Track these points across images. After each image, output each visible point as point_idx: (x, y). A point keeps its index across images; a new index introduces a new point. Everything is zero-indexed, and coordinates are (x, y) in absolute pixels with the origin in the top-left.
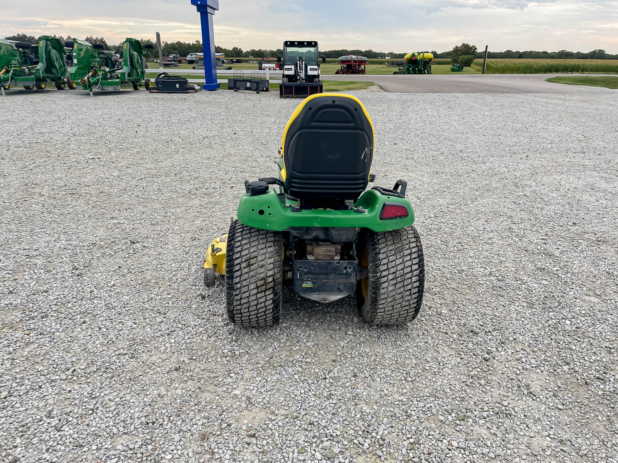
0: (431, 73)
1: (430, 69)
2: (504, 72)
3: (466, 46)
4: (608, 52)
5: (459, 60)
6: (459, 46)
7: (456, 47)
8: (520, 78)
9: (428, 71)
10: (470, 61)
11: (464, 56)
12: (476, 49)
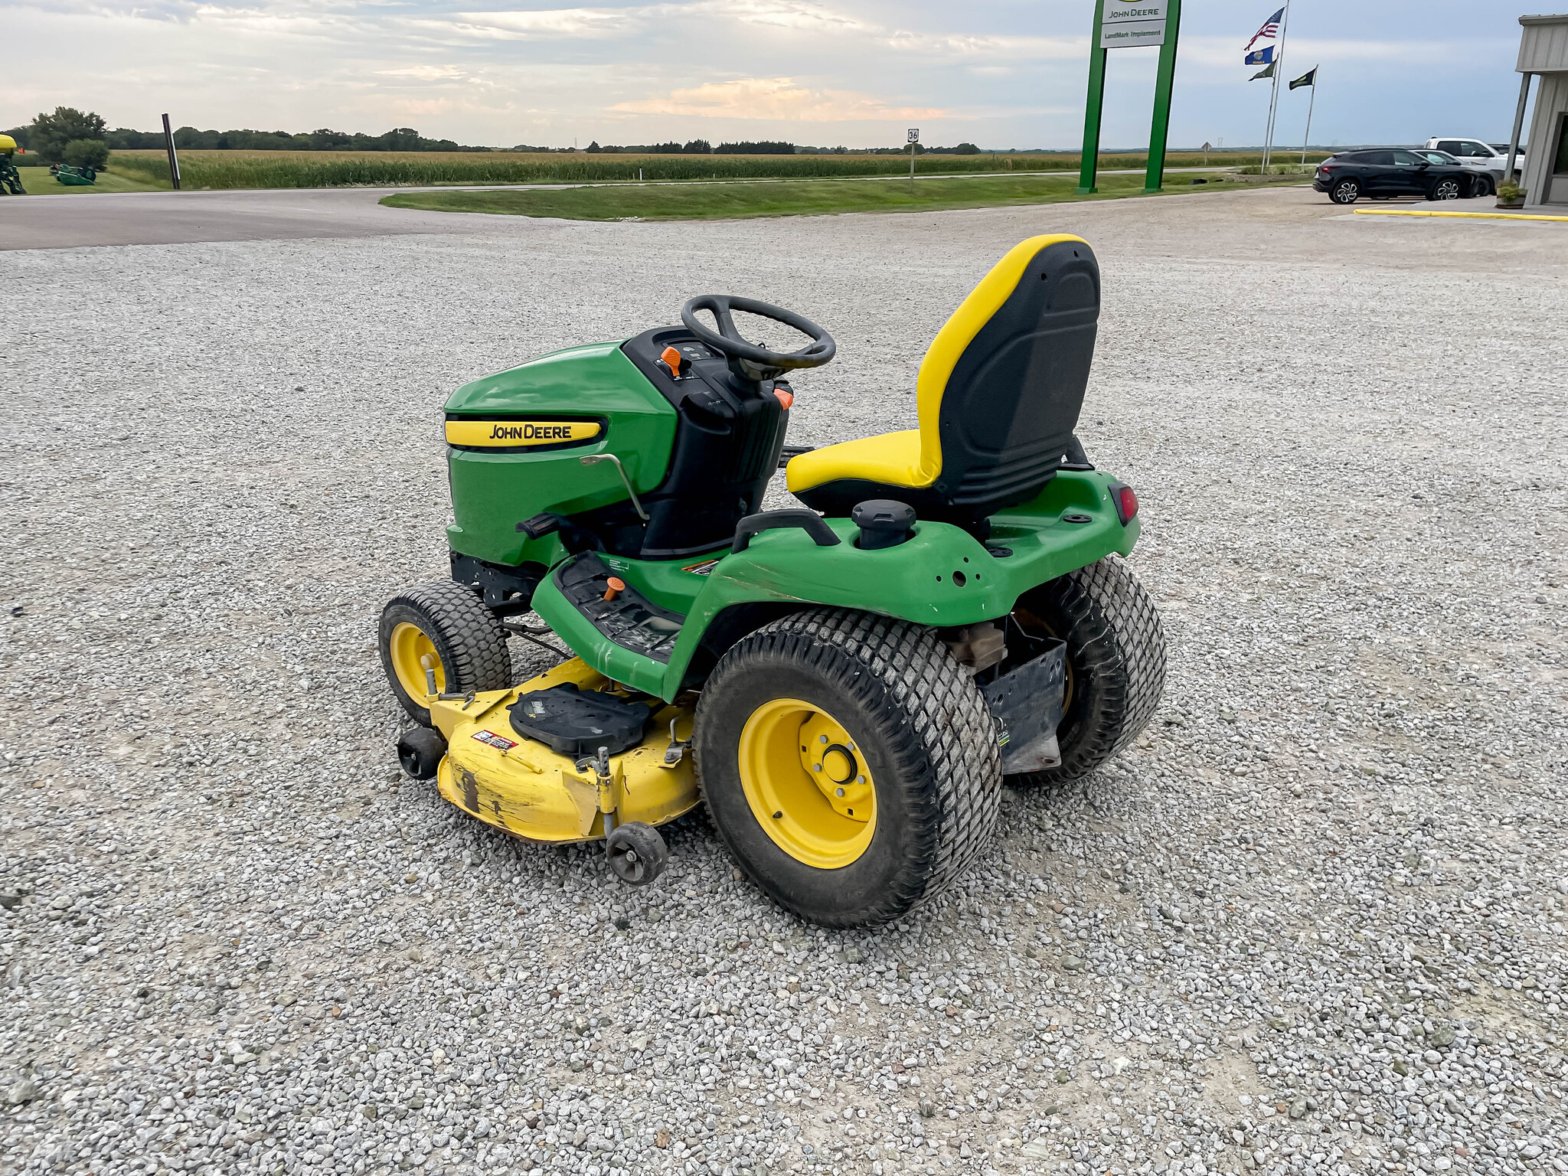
0: (22, 192)
1: (17, 178)
2: (225, 186)
3: (68, 116)
4: (424, 134)
5: (66, 154)
6: (49, 115)
7: (41, 116)
8: (315, 197)
9: (11, 184)
10: (99, 155)
11: (78, 141)
12: (101, 123)
